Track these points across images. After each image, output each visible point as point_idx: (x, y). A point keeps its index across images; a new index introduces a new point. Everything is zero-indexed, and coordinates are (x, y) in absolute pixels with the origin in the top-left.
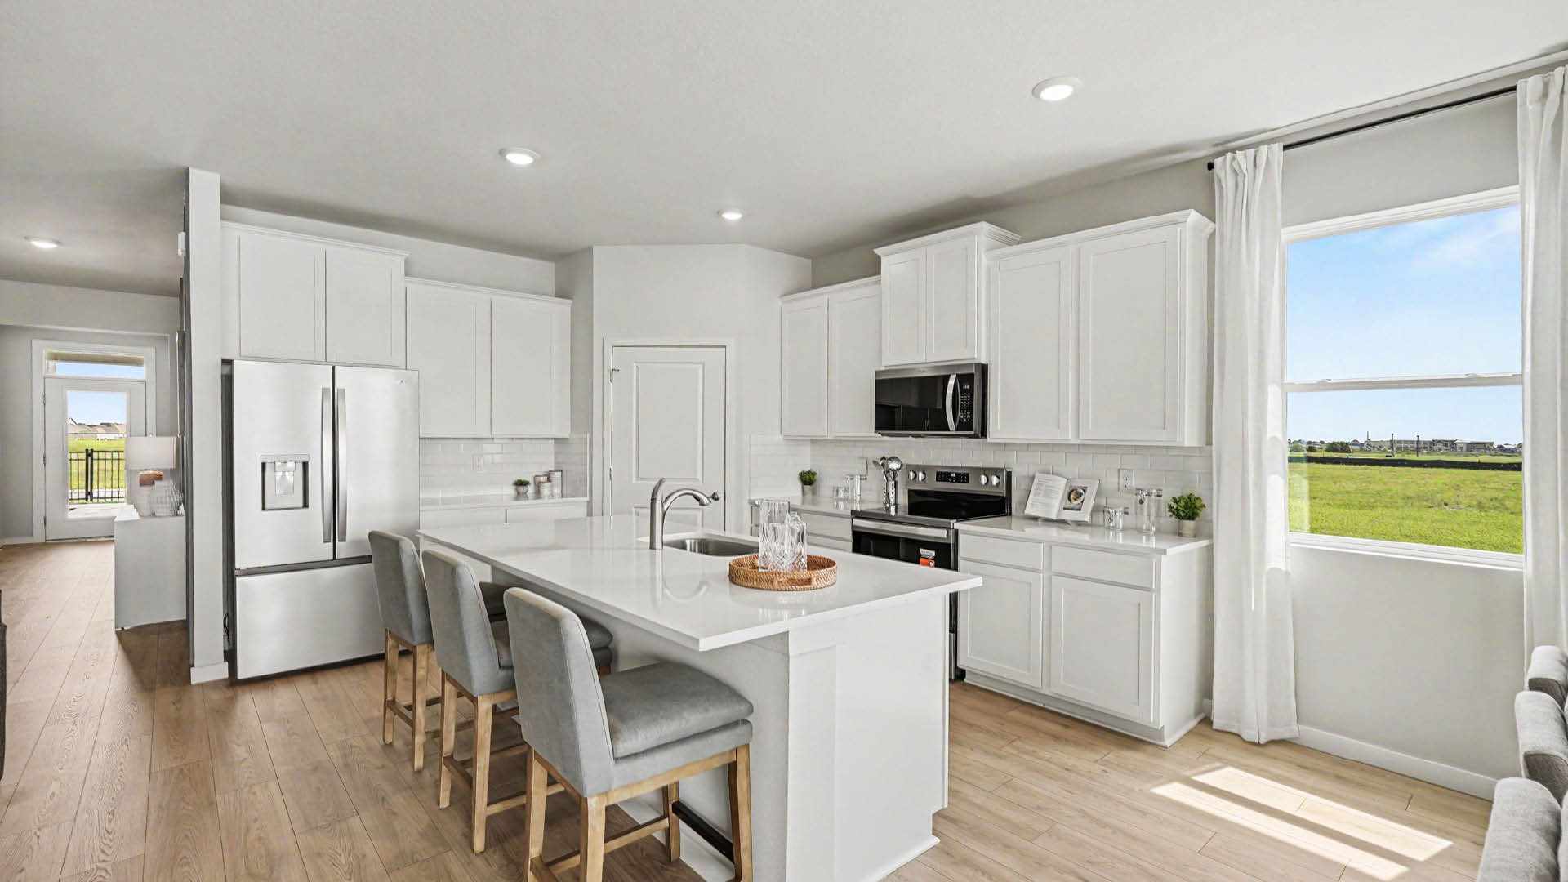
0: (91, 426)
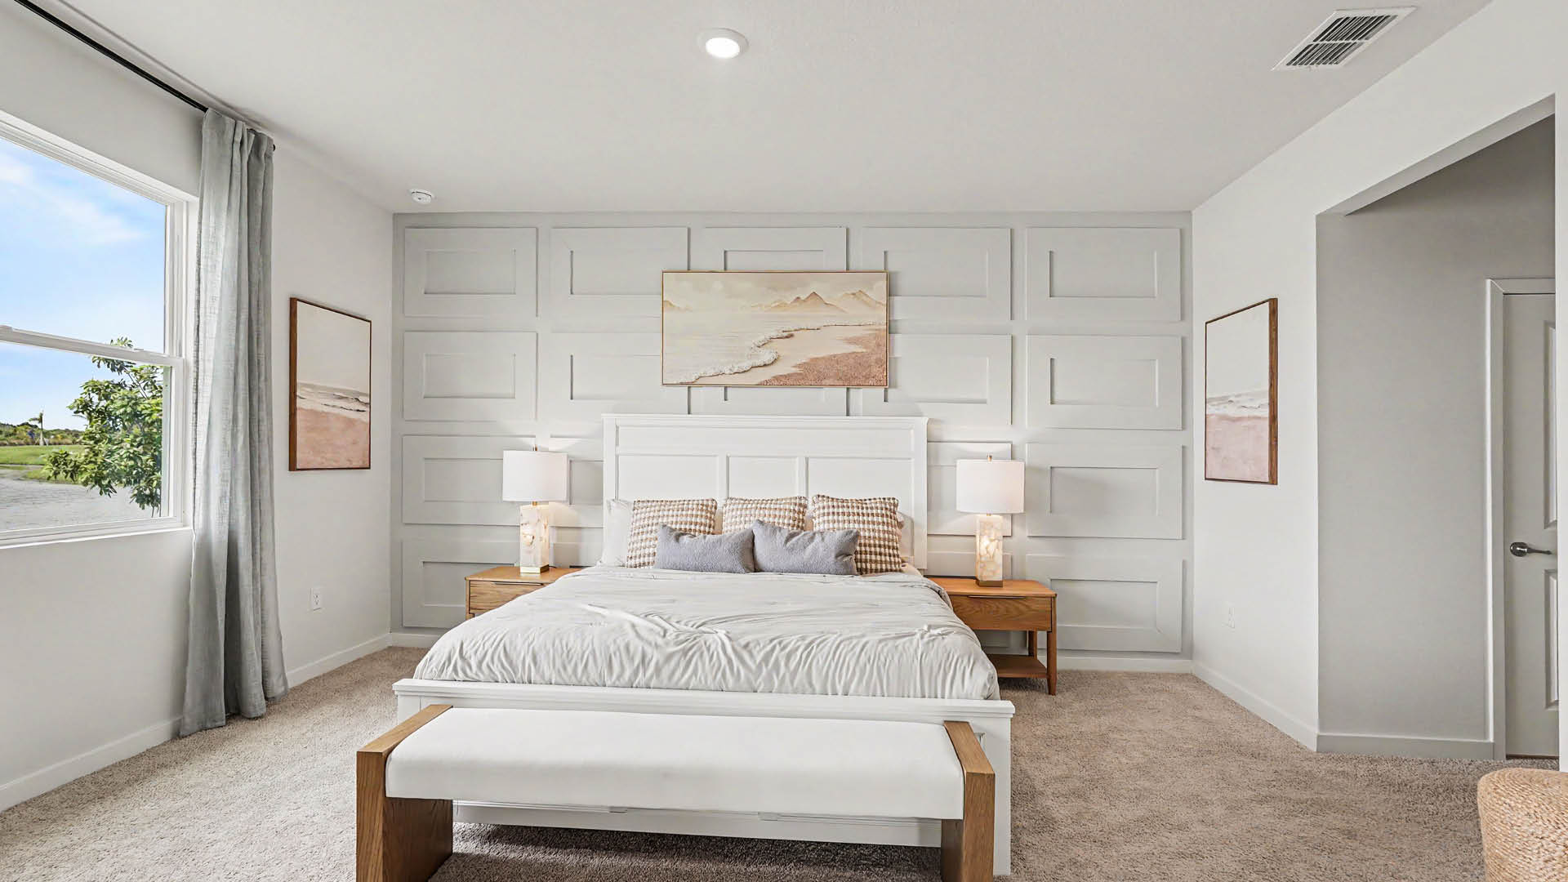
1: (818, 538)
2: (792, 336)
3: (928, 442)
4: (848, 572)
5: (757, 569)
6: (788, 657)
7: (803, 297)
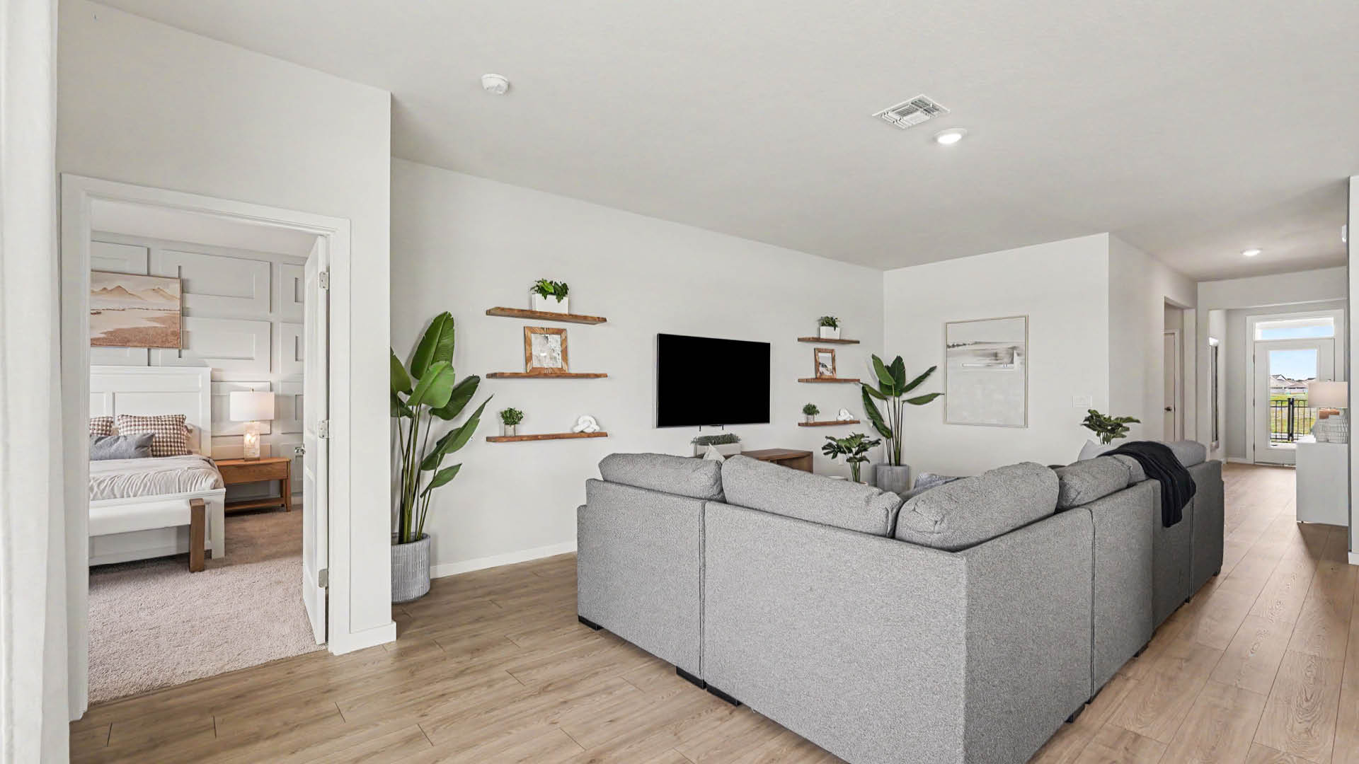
0: (1299, 381)
1: (121, 440)
2: (100, 313)
3: (212, 381)
4: (146, 455)
6: (99, 485)
7: (109, 288)
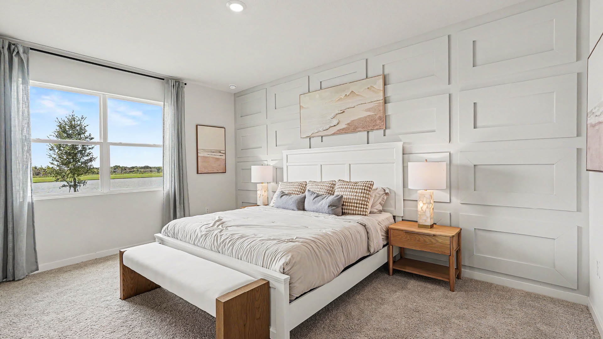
3: (403, 154)
5: (304, 210)
